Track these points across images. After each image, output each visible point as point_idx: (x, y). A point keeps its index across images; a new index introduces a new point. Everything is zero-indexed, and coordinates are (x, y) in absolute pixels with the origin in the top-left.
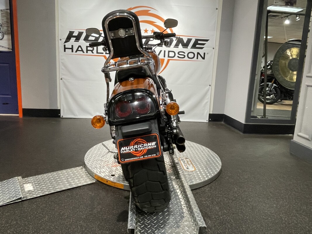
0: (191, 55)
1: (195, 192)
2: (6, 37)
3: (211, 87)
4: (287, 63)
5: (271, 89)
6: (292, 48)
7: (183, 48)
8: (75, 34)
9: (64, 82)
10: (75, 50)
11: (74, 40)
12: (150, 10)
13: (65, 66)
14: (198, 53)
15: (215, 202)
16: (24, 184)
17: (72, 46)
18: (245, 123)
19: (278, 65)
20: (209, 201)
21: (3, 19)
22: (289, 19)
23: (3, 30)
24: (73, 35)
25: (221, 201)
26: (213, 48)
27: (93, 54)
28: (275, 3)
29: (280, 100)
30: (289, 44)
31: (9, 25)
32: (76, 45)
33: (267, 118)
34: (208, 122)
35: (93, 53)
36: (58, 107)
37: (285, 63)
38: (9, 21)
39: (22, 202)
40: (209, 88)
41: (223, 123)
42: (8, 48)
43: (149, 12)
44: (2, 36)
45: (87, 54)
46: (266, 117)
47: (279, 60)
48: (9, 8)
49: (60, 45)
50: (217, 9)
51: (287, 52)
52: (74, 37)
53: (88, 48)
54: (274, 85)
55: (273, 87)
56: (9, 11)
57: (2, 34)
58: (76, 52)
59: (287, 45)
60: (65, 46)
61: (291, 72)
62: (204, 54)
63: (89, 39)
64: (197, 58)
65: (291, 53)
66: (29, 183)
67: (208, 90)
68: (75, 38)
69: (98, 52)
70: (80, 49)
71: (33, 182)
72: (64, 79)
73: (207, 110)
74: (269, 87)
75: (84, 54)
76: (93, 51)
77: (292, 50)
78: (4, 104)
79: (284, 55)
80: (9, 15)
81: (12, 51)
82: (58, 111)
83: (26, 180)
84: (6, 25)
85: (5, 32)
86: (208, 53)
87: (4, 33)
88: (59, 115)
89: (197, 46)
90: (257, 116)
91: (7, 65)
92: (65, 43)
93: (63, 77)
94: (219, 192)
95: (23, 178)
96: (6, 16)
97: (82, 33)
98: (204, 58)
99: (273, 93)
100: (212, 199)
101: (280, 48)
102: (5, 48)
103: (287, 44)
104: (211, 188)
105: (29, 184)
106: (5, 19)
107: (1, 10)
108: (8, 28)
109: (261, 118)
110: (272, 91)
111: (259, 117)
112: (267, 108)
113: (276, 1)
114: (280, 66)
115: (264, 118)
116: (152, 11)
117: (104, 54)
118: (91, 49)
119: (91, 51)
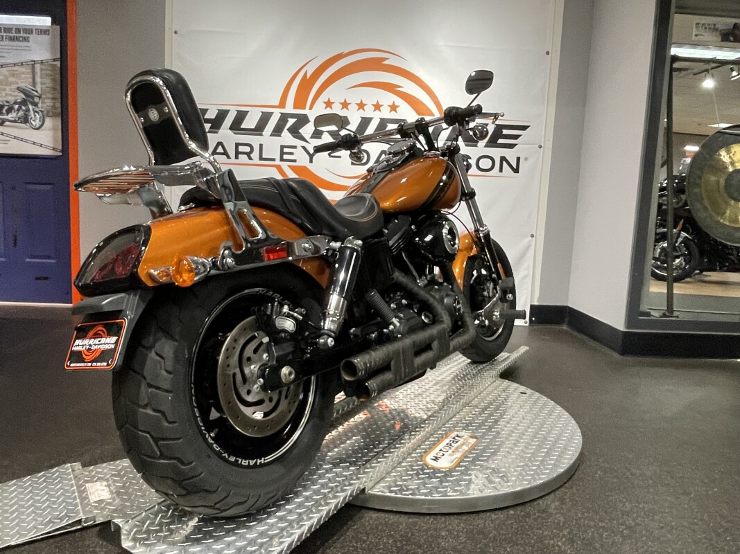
0: (485, 164)
1: (523, 513)
2: (49, 122)
3: (534, 238)
4: (722, 181)
5: (677, 244)
6: (733, 145)
7: (466, 145)
8: (211, 115)
11: (208, 130)
12: (387, 59)
14: (503, 159)
15: (579, 542)
16: (87, 482)
18: (625, 330)
19: (699, 186)
20: (562, 539)
21: (44, 81)
23: (42, 107)
24: (206, 117)
25: (593, 537)
26: (540, 147)
27: (250, 162)
28: (696, 35)
29: (698, 271)
30: (727, 136)
31: (59, 96)
33: (677, 317)
34: (528, 324)
35: (252, 159)
37: (718, 183)
38: (58, 87)
39: (84, 533)
40: (531, 241)
41: (565, 327)
42: (54, 149)
43: (385, 62)
44: (40, 121)
45: (237, 161)
46: (675, 314)
47: (703, 173)
48: (58, 56)
50: (548, 53)
51: (720, 155)
52: (208, 121)
53: (240, 147)
54: (684, 234)
55: (680, 240)
56: (58, 64)
57: (41, 114)
59: (721, 139)
61: (733, 202)
62: (518, 159)
63: (242, 127)
64: (501, 170)
65: (730, 157)
66: (100, 479)
67: (528, 247)
68: (211, 124)
69: (264, 157)
70: (220, 150)
71: (108, 476)
73: (525, 297)
74: (670, 241)
76: (251, 155)
77: (733, 150)
78: (37, 279)
79: (713, 163)
80: (58, 72)
81: (61, 154)
83: (92, 471)
84: (50, 96)
85: (48, 112)
86: (526, 159)
87: (45, 112)
89: (500, 141)
90: (650, 313)
91: (49, 187)
94: (583, 513)
95: (84, 465)
96: (50, 75)
98: (516, 171)
99: (680, 253)
100: (569, 533)
101: (704, 145)
102: (46, 147)
103: (721, 135)
104: (562, 501)
105: (98, 483)
106: (49, 83)
107: (42, 62)
108: (54, 103)
109: (661, 317)
110: (678, 249)
111: (656, 314)
112: (675, 291)
113: (699, 31)
114: (703, 189)
115: (668, 317)
116: (391, 61)
117: (278, 162)
118: (247, 149)
119: (245, 156)
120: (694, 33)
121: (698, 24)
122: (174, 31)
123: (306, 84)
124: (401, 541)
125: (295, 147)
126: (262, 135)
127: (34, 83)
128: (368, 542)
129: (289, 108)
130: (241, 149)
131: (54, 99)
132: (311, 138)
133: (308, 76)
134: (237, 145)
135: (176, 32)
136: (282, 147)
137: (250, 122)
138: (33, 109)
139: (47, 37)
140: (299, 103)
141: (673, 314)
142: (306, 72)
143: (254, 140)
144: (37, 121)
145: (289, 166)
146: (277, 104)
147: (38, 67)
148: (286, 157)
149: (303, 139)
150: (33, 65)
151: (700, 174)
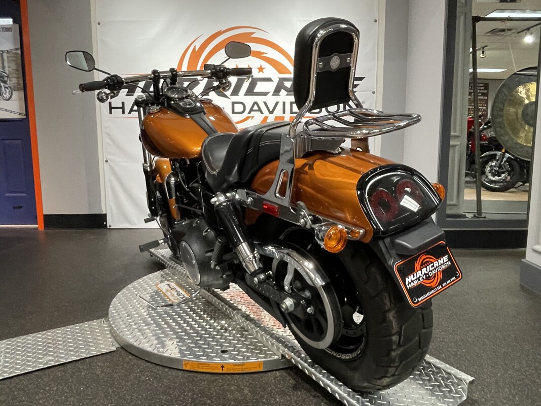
0: (333, 108)
2: (15, 95)
4: (520, 111)
5: (502, 163)
6: (528, 84)
9: (110, 166)
10: (127, 110)
11: (126, 94)
12: (254, 33)
13: (112, 139)
17: (123, 103)
19: (502, 116)
21: (10, 65)
22: (531, 33)
23: (10, 84)
26: (374, 93)
29: (522, 183)
30: (522, 76)
31: (21, 74)
32: (129, 102)
33: (485, 217)
36: (102, 211)
37: (517, 114)
38: (20, 69)
42: (20, 114)
43: (253, 36)
44: (9, 94)
46: (483, 215)
47: (504, 106)
48: (19, 46)
50: (376, 21)
51: (517, 92)
54: (507, 155)
55: (505, 159)
56: (19, 52)
57: (9, 89)
58: (130, 113)
59: (517, 79)
60: (110, 103)
65: (526, 92)
68: (127, 90)
70: (136, 108)
72: (110, 160)
74: (497, 160)
77: (527, 87)
78: (14, 208)
79: (512, 98)
80: (19, 58)
81: (25, 117)
82: (103, 217)
84: (15, 76)
85: (14, 88)
87: (12, 88)
88: (105, 223)
90: (465, 215)
91: (19, 142)
93: (109, 157)
96: (15, 61)
99: (504, 170)
101: (502, 86)
102: (15, 113)
103: (516, 76)
106: (13, 66)
107: (8, 52)
108: (18, 81)
109: (472, 218)
110: (503, 166)
111: (469, 216)
112: (483, 198)
114: (505, 118)
115: (478, 217)
116: (258, 34)
122: (97, 22)
123: (196, 56)
127: (3, 67)
131: (18, 78)
133: (197, 49)
135: (99, 24)
138: (4, 86)
139: (10, 33)
141: (481, 215)
144: (7, 94)
147: (5, 55)
150: (2, 54)
151: (501, 106)
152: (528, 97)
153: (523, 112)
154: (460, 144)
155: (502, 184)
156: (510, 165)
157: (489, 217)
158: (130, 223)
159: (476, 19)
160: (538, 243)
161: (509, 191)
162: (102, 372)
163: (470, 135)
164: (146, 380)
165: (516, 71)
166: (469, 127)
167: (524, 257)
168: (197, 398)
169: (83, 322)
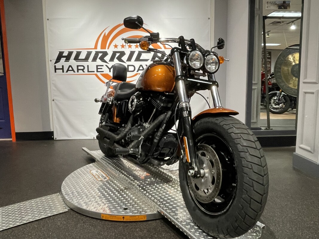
3: (209, 99)
4: (290, 69)
5: (280, 98)
6: (294, 54)
8: (65, 54)
9: (56, 103)
10: (65, 70)
11: (64, 61)
13: (56, 86)
17: (63, 66)
19: (280, 72)
22: (295, 24)
24: (63, 55)
27: (84, 73)
28: (267, 7)
29: (291, 109)
30: (291, 50)
32: (66, 65)
36: (51, 130)
37: (288, 70)
45: (78, 73)
46: (271, 128)
47: (281, 66)
49: (50, 66)
50: (209, 19)
51: (288, 58)
52: (64, 57)
53: (79, 67)
54: (283, 93)
55: (282, 96)
58: (67, 72)
59: (288, 51)
60: (55, 66)
61: (294, 78)
63: (79, 58)
65: (293, 59)
69: (89, 71)
70: (70, 69)
72: (56, 100)
74: (277, 96)
75: (75, 73)
76: (84, 70)
77: (294, 56)
79: (285, 62)
81: (3, 75)
82: (52, 133)
88: (53, 137)
90: (261, 128)
92: (55, 64)
93: (55, 98)
97: (72, 52)
99: (282, 102)
101: (280, 55)
103: (288, 49)
109: (265, 130)
111: (263, 128)
113: (268, 5)
114: (282, 73)
115: (268, 129)
117: (96, 73)
118: (82, 68)
119: (82, 71)
120: (266, 6)
121: (267, 2)
122: (47, 19)
123: (106, 38)
124: (118, 234)
125: (103, 66)
126: (88, 61)
128: (103, 235)
129: (99, 49)
130: (79, 68)
132: (109, 61)
133: (106, 35)
134: (78, 66)
135: (48, 20)
136: (97, 66)
137: (83, 56)
140: (103, 46)
142: (105, 33)
143: (85, 64)
145: (101, 74)
146: (94, 47)
148: (99, 70)
149: (106, 62)
151: (280, 67)
152: (294, 61)
153: (292, 69)
154: (257, 88)
155: (280, 110)
156: (285, 99)
157: (274, 129)
158: (68, 136)
159: (265, 18)
160: (302, 144)
161: (284, 113)
162: (61, 224)
163: (263, 83)
164: (87, 227)
165: (287, 47)
166: (262, 78)
167: (295, 151)
168: (118, 236)
169: (46, 195)
